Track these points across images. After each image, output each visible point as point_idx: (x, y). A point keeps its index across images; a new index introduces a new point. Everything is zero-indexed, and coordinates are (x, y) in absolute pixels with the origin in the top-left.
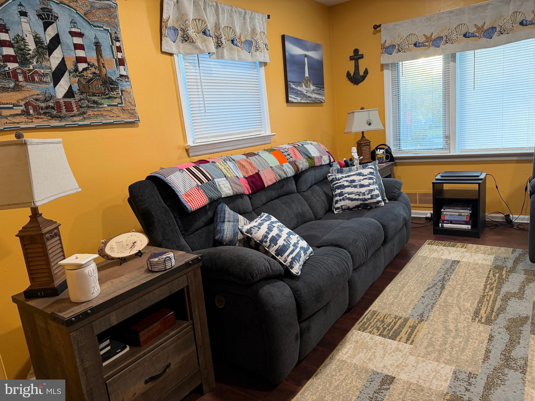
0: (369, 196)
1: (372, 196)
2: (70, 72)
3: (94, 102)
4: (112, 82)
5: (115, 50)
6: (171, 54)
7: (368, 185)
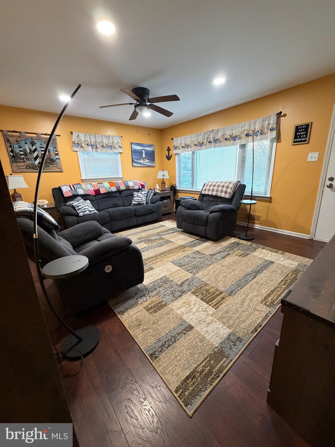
0: (141, 201)
1: (142, 201)
2: (40, 158)
3: (47, 165)
4: (53, 160)
5: (55, 151)
6: (77, 151)
7: (142, 197)
